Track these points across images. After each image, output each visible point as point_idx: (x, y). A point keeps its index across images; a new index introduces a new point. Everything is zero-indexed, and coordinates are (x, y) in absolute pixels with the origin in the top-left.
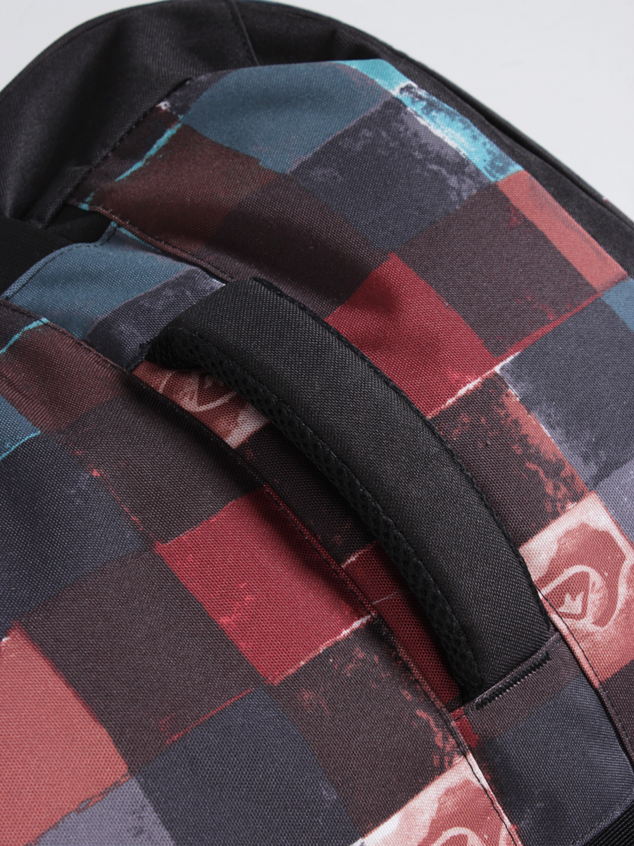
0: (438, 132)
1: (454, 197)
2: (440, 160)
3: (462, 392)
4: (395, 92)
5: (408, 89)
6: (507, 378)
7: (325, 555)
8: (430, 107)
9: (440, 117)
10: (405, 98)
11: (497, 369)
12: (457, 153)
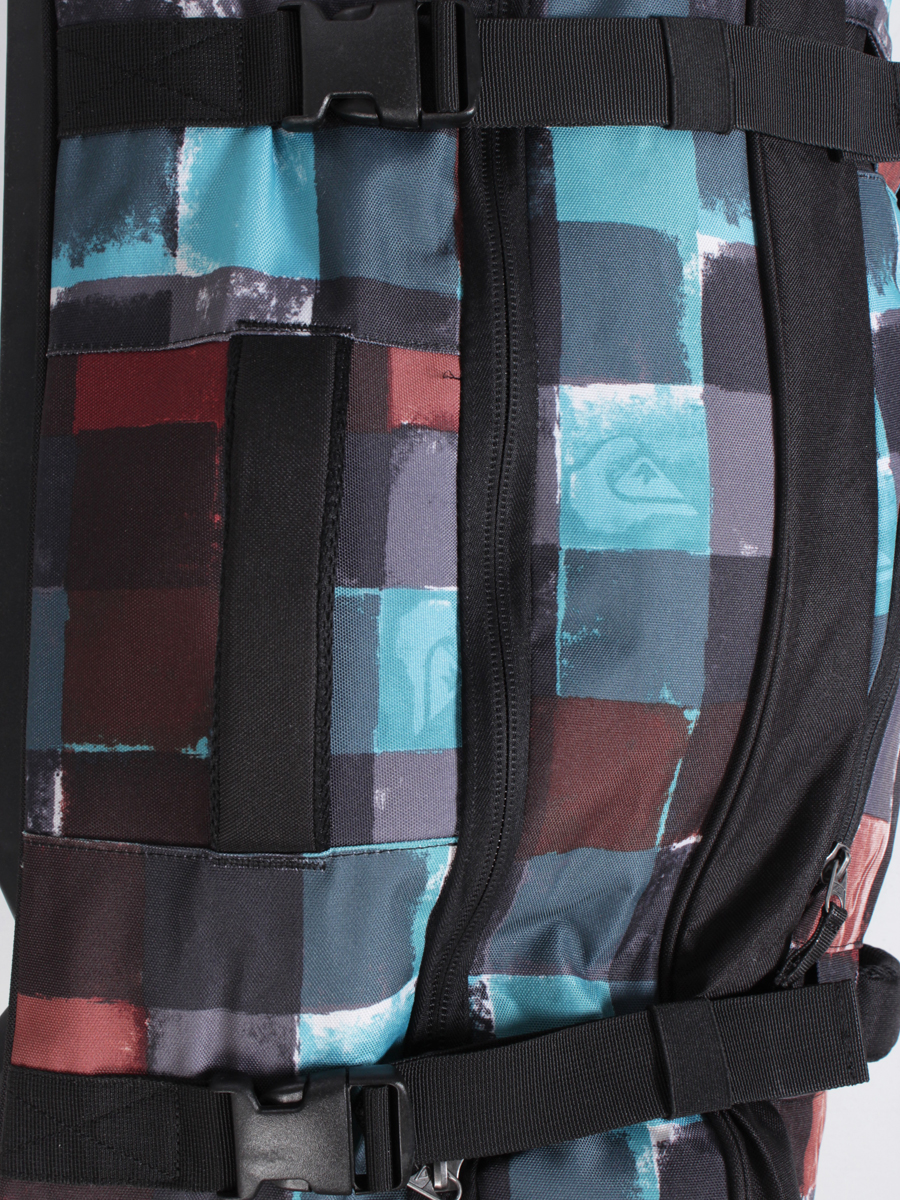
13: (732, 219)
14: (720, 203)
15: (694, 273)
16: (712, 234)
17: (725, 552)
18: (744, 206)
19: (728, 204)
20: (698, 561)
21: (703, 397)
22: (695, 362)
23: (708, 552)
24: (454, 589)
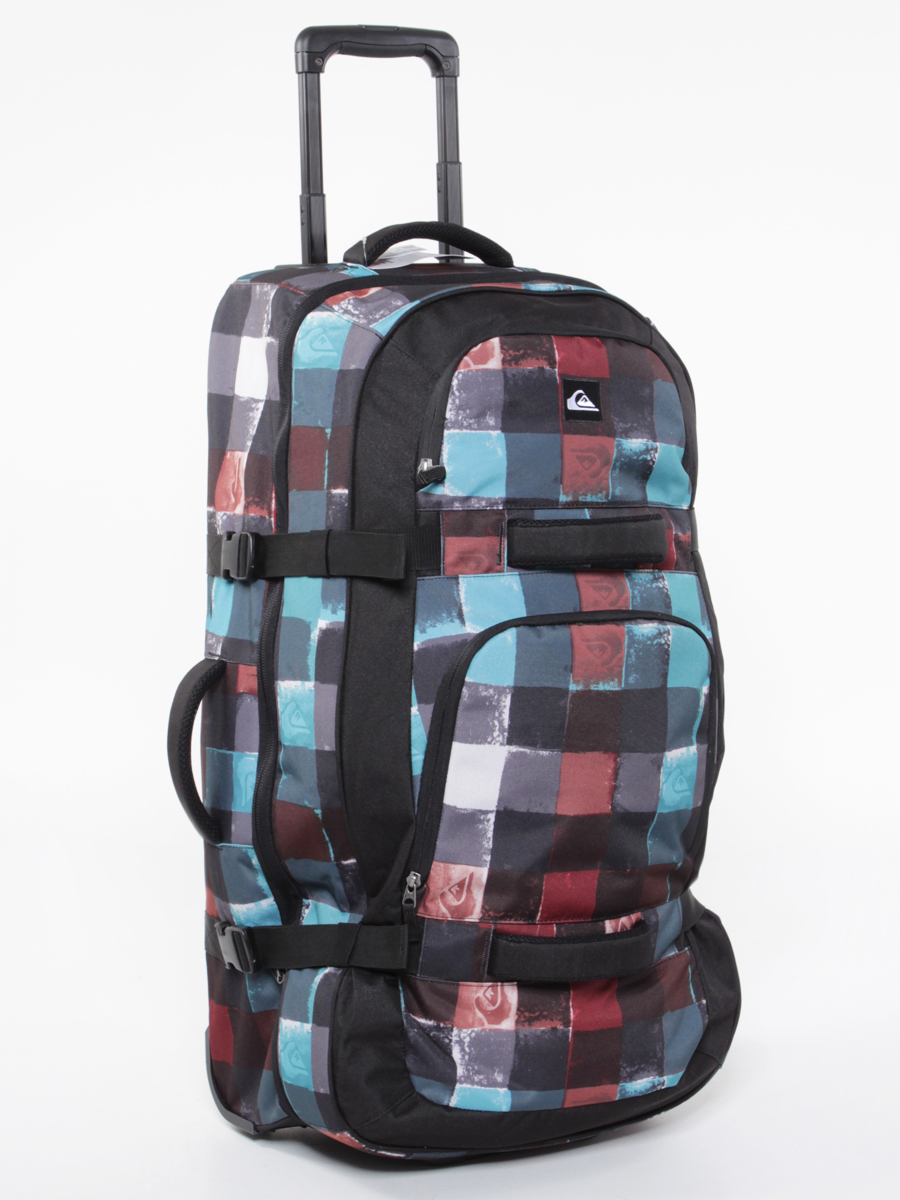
0: (645, 1080)
1: (625, 1065)
2: (637, 1072)
3: (571, 1010)
4: (665, 1078)
5: (663, 1084)
6: (566, 1029)
7: (562, 921)
8: (654, 1086)
9: (649, 1085)
10: (661, 1079)
11: (571, 1028)
12: (635, 1080)
13: (334, 612)
14: (330, 606)
15: (315, 635)
16: (324, 619)
17: (320, 749)
18: (343, 605)
19: (333, 605)
20: (311, 751)
21: (314, 686)
22: (312, 673)
23: (315, 748)
24: (257, 754)
